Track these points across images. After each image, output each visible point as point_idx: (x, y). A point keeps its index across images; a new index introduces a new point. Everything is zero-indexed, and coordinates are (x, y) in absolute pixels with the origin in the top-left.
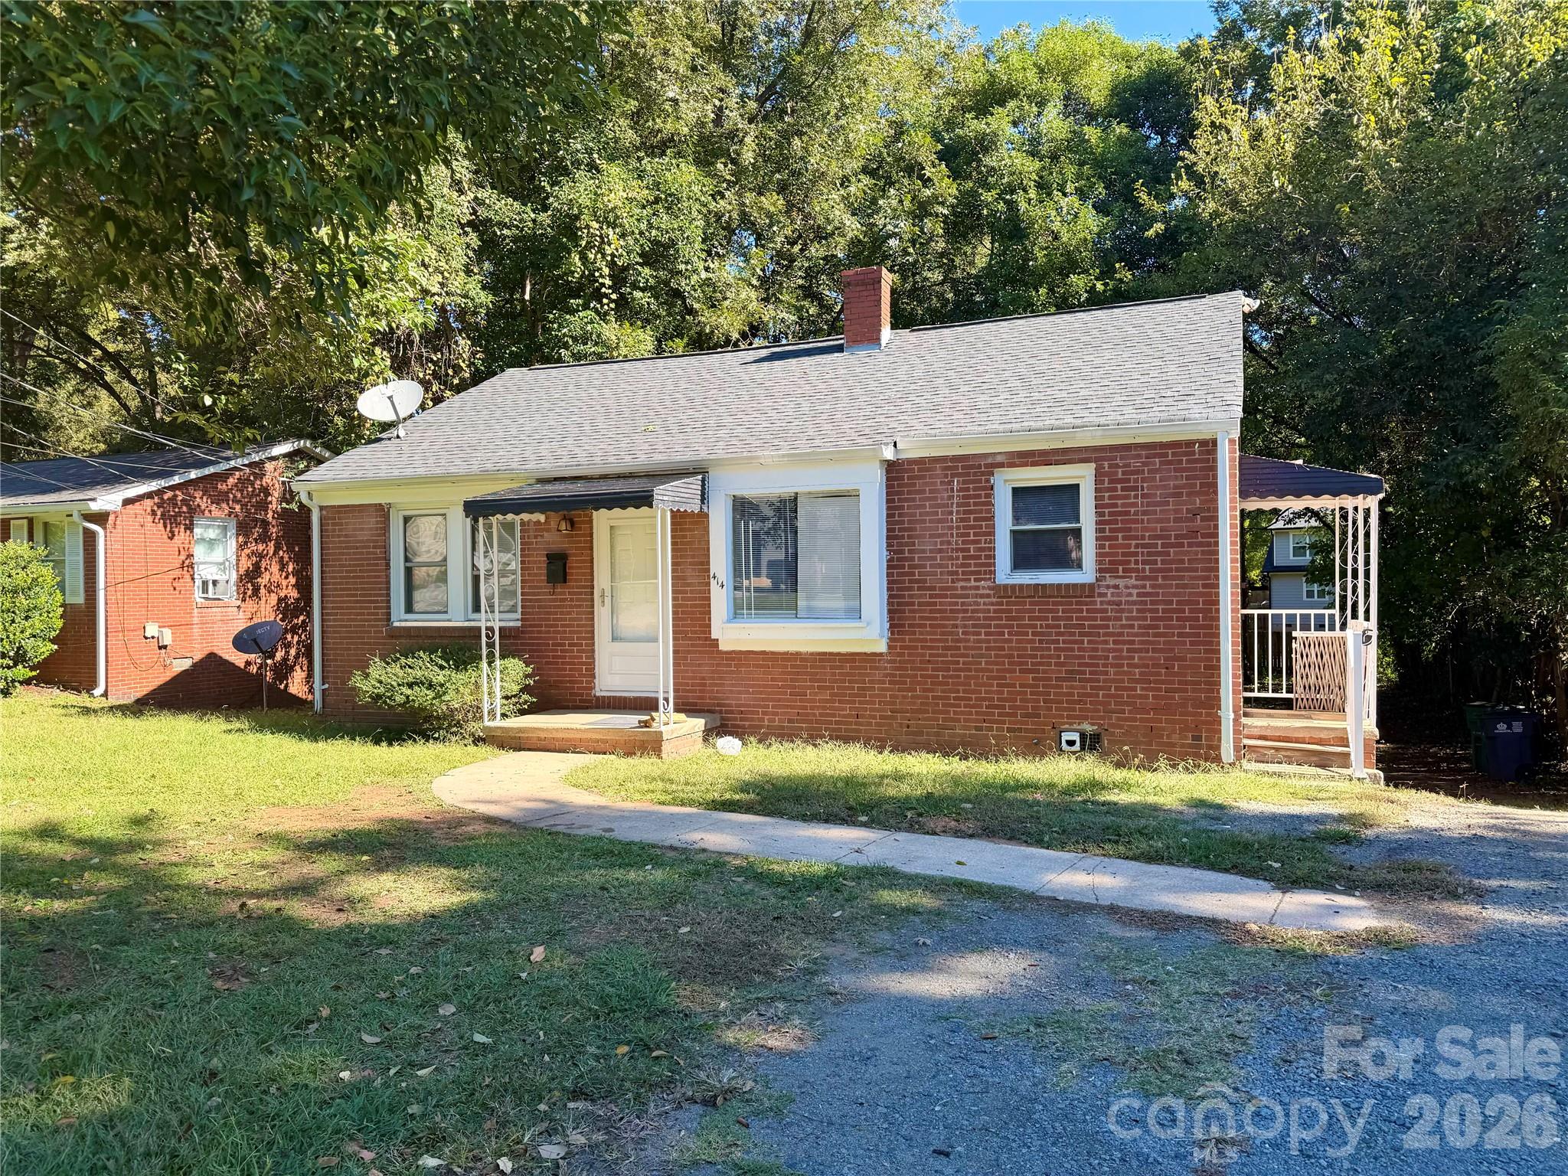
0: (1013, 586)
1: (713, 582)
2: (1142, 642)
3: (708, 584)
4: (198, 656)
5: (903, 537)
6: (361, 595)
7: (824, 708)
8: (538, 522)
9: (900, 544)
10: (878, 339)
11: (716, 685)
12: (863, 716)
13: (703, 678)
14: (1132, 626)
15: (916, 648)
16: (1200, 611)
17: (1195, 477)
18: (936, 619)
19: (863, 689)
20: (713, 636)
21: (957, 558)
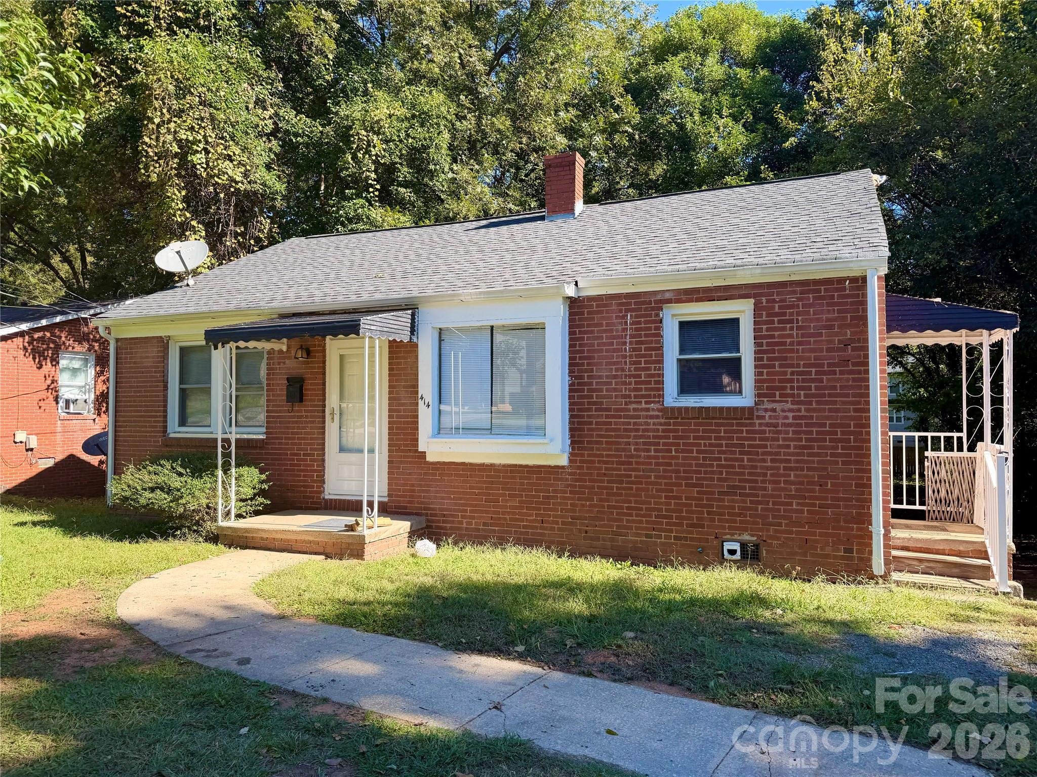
0: (680, 409)
1: (421, 403)
2: (797, 461)
3: (417, 404)
4: (60, 457)
5: (583, 364)
6: (145, 411)
7: (514, 514)
8: (281, 351)
9: (580, 371)
10: (573, 210)
11: (424, 491)
12: (548, 522)
13: (413, 485)
14: (788, 447)
15: (593, 462)
16: (851, 433)
17: (846, 311)
18: (611, 437)
19: (548, 497)
20: (420, 449)
21: (630, 383)
